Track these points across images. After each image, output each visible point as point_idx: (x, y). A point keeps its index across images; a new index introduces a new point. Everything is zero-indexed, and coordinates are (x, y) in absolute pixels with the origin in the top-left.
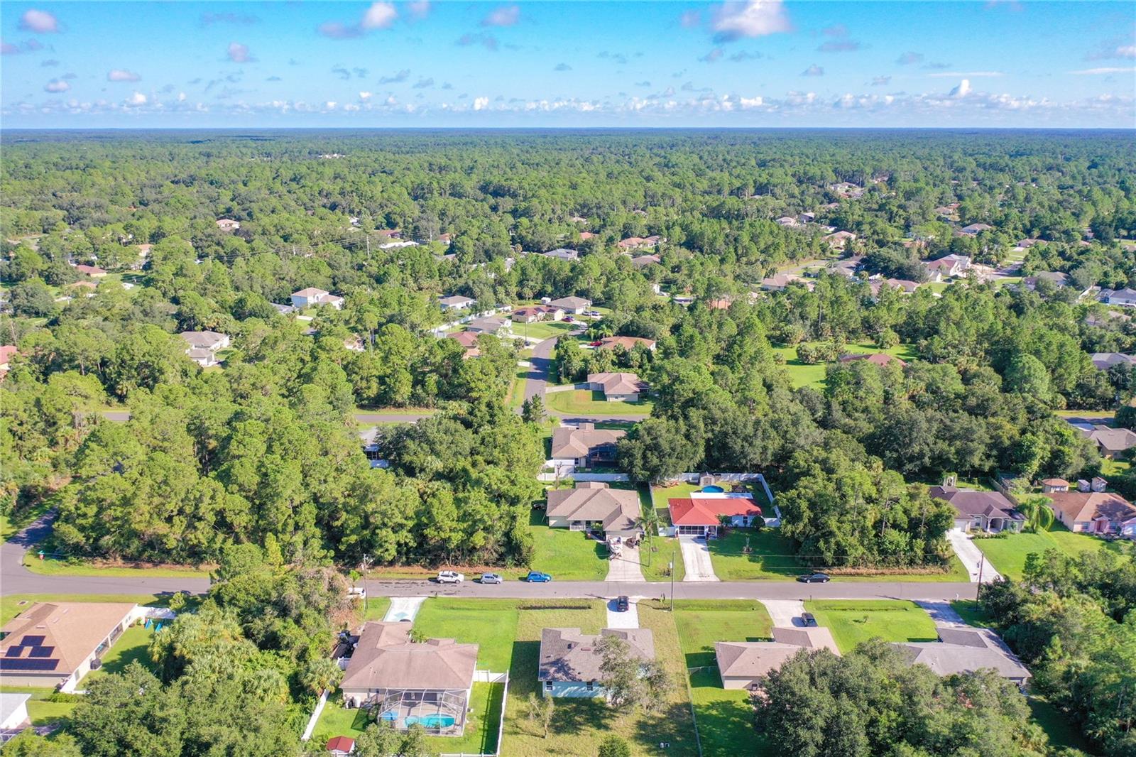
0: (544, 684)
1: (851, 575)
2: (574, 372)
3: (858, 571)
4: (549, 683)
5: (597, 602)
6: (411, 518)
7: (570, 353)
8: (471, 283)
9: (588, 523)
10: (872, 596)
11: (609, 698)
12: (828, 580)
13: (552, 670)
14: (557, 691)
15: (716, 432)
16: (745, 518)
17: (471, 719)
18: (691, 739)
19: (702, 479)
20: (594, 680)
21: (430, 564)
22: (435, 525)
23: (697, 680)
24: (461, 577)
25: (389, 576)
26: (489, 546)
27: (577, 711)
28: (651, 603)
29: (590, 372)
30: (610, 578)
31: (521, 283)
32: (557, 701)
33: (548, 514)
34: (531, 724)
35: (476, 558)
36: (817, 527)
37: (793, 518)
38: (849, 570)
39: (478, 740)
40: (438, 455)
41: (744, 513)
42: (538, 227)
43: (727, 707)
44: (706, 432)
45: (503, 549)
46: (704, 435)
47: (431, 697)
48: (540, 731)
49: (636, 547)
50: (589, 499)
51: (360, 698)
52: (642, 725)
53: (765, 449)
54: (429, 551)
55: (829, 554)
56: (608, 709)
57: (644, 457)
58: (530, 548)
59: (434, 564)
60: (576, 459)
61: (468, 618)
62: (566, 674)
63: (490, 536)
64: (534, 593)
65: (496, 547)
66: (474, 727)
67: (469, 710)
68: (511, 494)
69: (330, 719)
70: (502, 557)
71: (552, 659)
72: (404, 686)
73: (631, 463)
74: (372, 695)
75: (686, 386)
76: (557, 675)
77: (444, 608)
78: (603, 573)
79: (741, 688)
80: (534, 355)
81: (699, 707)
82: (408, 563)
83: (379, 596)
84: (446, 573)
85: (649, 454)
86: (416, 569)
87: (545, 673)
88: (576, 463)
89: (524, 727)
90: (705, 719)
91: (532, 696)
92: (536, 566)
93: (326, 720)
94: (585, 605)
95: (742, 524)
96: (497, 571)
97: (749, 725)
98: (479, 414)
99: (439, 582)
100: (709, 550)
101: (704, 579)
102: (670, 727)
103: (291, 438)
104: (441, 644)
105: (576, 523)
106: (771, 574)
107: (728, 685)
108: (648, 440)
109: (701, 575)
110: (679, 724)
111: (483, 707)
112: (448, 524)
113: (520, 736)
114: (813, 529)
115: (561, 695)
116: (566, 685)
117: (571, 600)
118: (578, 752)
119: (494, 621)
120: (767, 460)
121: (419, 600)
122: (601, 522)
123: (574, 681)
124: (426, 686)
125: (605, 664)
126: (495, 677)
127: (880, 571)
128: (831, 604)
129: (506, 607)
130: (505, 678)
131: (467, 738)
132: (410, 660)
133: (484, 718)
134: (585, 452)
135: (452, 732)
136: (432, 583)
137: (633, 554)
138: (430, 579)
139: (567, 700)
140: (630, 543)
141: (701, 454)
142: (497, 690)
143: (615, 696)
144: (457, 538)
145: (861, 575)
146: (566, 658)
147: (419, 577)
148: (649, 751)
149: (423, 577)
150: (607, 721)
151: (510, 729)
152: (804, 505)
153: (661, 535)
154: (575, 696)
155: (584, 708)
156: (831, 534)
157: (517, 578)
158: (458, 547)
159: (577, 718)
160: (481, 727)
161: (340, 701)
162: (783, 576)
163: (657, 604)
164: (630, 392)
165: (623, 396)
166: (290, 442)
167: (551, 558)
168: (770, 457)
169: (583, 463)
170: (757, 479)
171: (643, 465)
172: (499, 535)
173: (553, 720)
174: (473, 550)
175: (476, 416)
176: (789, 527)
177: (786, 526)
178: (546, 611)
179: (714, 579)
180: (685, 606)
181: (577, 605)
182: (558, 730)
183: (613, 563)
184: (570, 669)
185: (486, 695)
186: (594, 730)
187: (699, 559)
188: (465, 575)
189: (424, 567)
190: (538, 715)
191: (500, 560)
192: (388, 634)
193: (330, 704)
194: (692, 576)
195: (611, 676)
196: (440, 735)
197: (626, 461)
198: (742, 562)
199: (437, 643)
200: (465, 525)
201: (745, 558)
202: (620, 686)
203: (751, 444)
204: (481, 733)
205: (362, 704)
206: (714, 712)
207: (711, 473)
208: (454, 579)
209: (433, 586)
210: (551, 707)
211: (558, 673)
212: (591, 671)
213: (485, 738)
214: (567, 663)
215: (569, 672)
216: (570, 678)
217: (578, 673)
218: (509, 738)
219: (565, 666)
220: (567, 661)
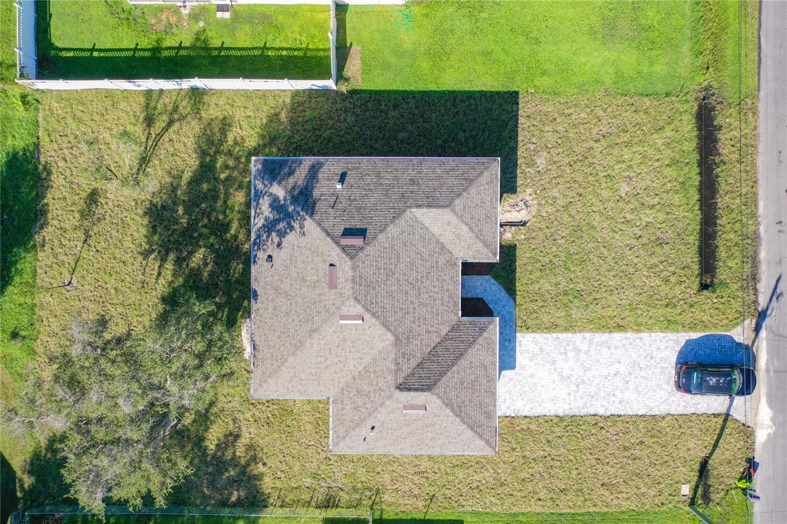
76: (265, 204)
89: (170, 136)
113: (140, 128)
133: (200, 46)
146: (308, 223)
151: (162, 105)
160: (165, 44)
185: (283, 41)
211: (271, 206)
212: (277, 290)
213: (130, 54)
214: (297, 226)
215: (274, 234)
216: (259, 236)
217: (270, 256)
218: (137, 106)
219: (289, 224)
220: (302, 227)
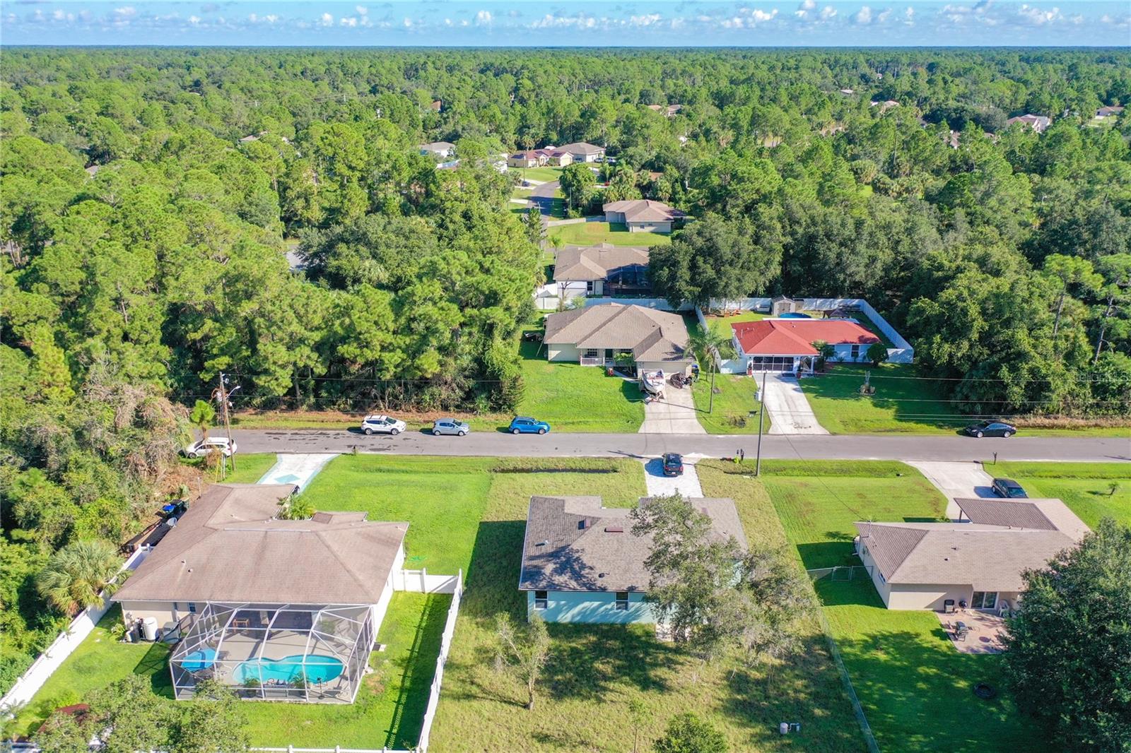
0: (531, 596)
1: (1045, 427)
2: (585, 202)
3: (1056, 422)
4: (541, 595)
5: (628, 462)
6: (318, 328)
7: (580, 178)
8: (460, 129)
9: (609, 353)
10: (1099, 456)
11: (667, 625)
12: (1013, 432)
13: (549, 568)
14: (558, 610)
15: (799, 236)
16: (855, 348)
17: (378, 663)
18: (845, 713)
19: (776, 305)
20: (632, 589)
21: (354, 406)
22: (357, 339)
23: (831, 592)
24: (400, 425)
25: (284, 424)
26: (448, 377)
27: (599, 651)
28: (720, 465)
29: (606, 201)
30: (647, 428)
31: (521, 131)
32: (555, 629)
33: (547, 341)
34: (497, 677)
35: (427, 398)
36: (991, 347)
37: (951, 334)
38: (1040, 420)
39: (386, 713)
40: (381, 260)
41: (855, 340)
42: (543, 88)
43: (903, 643)
44: (784, 235)
45: (471, 383)
46: (782, 239)
47: (299, 620)
48: (520, 693)
49: (687, 387)
50: (610, 320)
51: (154, 622)
52: (737, 682)
53: (873, 260)
54: (352, 387)
55: (1016, 389)
56: (665, 649)
57: (693, 267)
58: (515, 380)
59: (360, 407)
60: (590, 283)
61: (400, 484)
62: (577, 576)
63: (450, 360)
64: (520, 448)
65: (461, 380)
66: (382, 682)
67: (377, 647)
68: (485, 288)
69: (84, 664)
70: (469, 396)
71: (549, 548)
72: (242, 597)
73: (673, 277)
74: (181, 615)
75: (748, 185)
76: (559, 579)
77: (367, 470)
78: (635, 422)
79: (921, 608)
80: (534, 195)
81: (846, 642)
82: (318, 407)
83: (259, 451)
84: (376, 417)
85: (700, 260)
86: (331, 414)
87: (534, 574)
88: (589, 289)
89: (486, 684)
90: (863, 667)
91: (503, 620)
92: (523, 410)
93: (78, 666)
94: (607, 466)
95: (850, 359)
96: (460, 417)
97: (962, 684)
98: (451, 226)
99: (364, 433)
100: (805, 391)
101: (802, 431)
102: (797, 687)
103: (141, 217)
104: (335, 520)
105: (591, 354)
106: (912, 425)
107: (897, 602)
108: (700, 242)
109: (798, 426)
110: (813, 679)
111: (407, 640)
112: (378, 337)
113: (475, 704)
114: (986, 351)
115: (565, 618)
116: (575, 598)
117: (583, 459)
118: (601, 742)
119: (448, 489)
120: (873, 276)
121: (323, 458)
122: (628, 351)
123: (594, 590)
124: (288, 599)
125: (657, 555)
126: (435, 583)
127: (1093, 422)
128: (1031, 467)
129: (472, 469)
130: (454, 585)
131: (364, 707)
132: (263, 547)
133: (406, 663)
134: (604, 274)
135: (333, 694)
136: (352, 434)
137: (683, 395)
138: (350, 429)
139: (577, 629)
140: (676, 381)
141: (775, 270)
142: (438, 606)
143: (679, 622)
144: (393, 360)
145: (1063, 427)
146: (575, 546)
147: (334, 426)
148: (759, 740)
149: (340, 425)
150: (661, 672)
151: (456, 688)
152: (974, 310)
153: (724, 371)
154: (591, 621)
155: (612, 644)
156: (1021, 356)
157: (494, 428)
158: (397, 378)
159: (598, 665)
160: (399, 684)
161: (118, 628)
162: (934, 428)
163: (730, 466)
164: (661, 220)
165: (650, 225)
166: (140, 223)
167: (551, 401)
168: (879, 273)
169: (599, 288)
170: (857, 306)
171: (692, 279)
172: (466, 361)
173: (549, 669)
174: (423, 383)
175: (447, 228)
176: (946, 347)
177: (940, 346)
178: (541, 475)
179: (817, 430)
180: (778, 470)
181: (593, 467)
182: (560, 692)
183: (651, 408)
184: (583, 566)
185: (415, 617)
186: (634, 692)
187: (789, 401)
188: (409, 423)
189: (345, 412)
190: (515, 660)
191: (467, 402)
192: (237, 502)
193: (101, 632)
194: (782, 425)
195: (669, 580)
196: (307, 699)
197: (665, 272)
198: (863, 407)
199: (327, 519)
200: (408, 340)
201: (866, 403)
202: (692, 603)
203: (853, 252)
204: (395, 696)
205: (159, 632)
206: (882, 656)
207: (791, 297)
208: (388, 428)
209: (354, 439)
210: (544, 643)
211: (560, 574)
212: (626, 571)
213: (401, 707)
214: (577, 555)
215: (583, 572)
216: (584, 585)
217: (600, 576)
218: (452, 707)
219: (575, 561)
220: (577, 551)
